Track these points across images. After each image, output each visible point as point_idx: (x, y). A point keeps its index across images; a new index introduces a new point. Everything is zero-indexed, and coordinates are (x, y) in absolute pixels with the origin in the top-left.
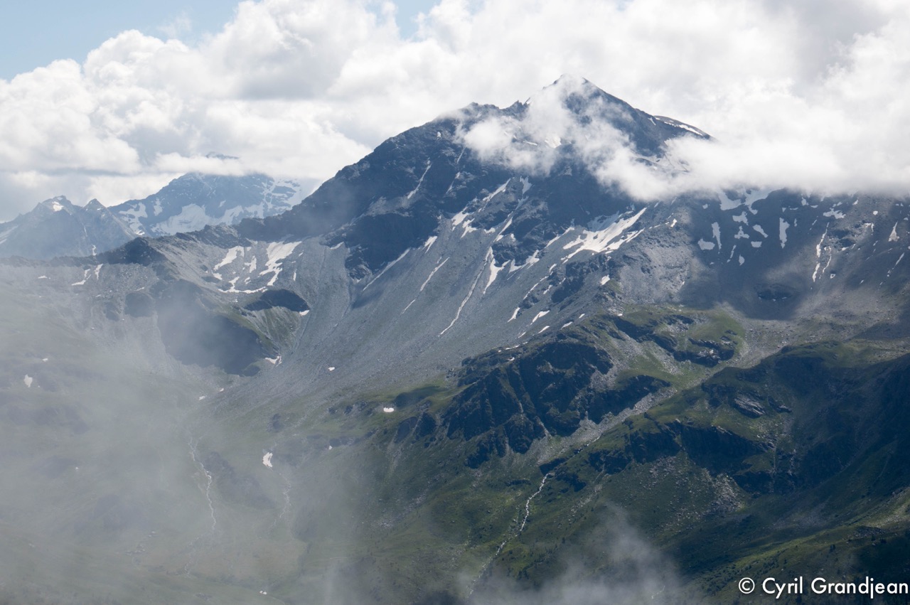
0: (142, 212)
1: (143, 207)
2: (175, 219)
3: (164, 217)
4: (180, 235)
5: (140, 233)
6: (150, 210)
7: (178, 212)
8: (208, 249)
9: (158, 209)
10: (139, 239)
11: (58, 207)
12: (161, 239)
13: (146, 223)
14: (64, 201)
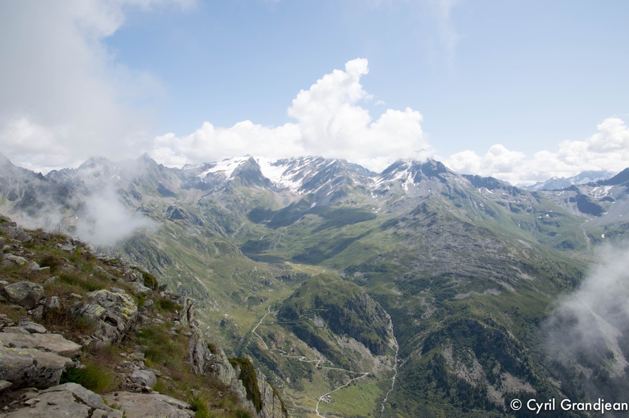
0: (574, 179)
1: (574, 178)
2: (582, 181)
3: (579, 180)
4: (583, 184)
5: (573, 184)
6: (576, 179)
7: (583, 179)
8: (590, 187)
9: (578, 179)
10: (573, 185)
11: (555, 179)
12: (578, 185)
13: (575, 181)
14: (556, 177)
